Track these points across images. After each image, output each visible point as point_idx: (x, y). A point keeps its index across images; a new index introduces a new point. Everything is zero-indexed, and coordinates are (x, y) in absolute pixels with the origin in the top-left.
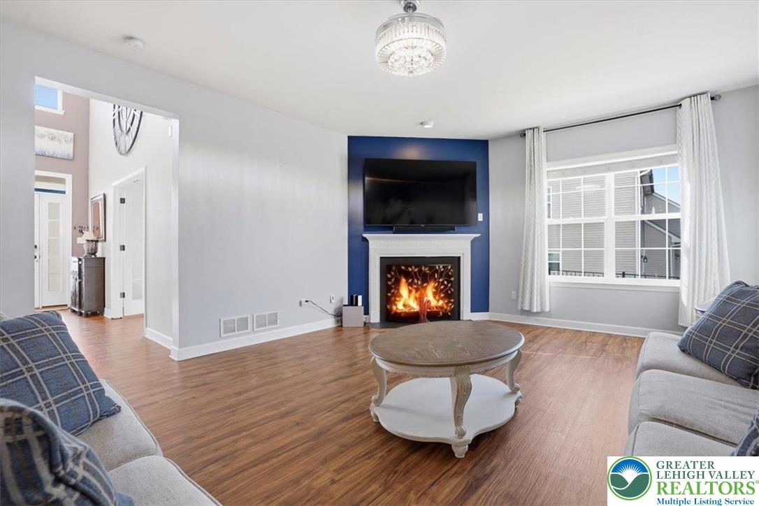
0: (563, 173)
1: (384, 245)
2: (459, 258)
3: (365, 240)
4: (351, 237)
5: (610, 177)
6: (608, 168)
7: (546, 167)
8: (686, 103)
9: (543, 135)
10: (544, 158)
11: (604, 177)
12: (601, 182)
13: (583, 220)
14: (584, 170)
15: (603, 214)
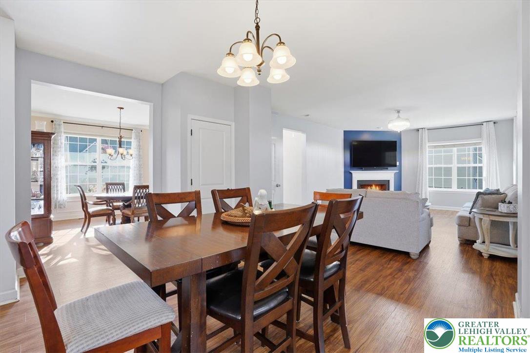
0: (435, 147)
1: (359, 175)
2: (389, 181)
3: (351, 173)
4: (345, 172)
5: (455, 149)
6: (454, 146)
7: (428, 144)
8: (484, 124)
9: (427, 131)
10: (427, 141)
11: (452, 150)
12: (451, 151)
13: (443, 166)
14: (444, 146)
15: (452, 164)
